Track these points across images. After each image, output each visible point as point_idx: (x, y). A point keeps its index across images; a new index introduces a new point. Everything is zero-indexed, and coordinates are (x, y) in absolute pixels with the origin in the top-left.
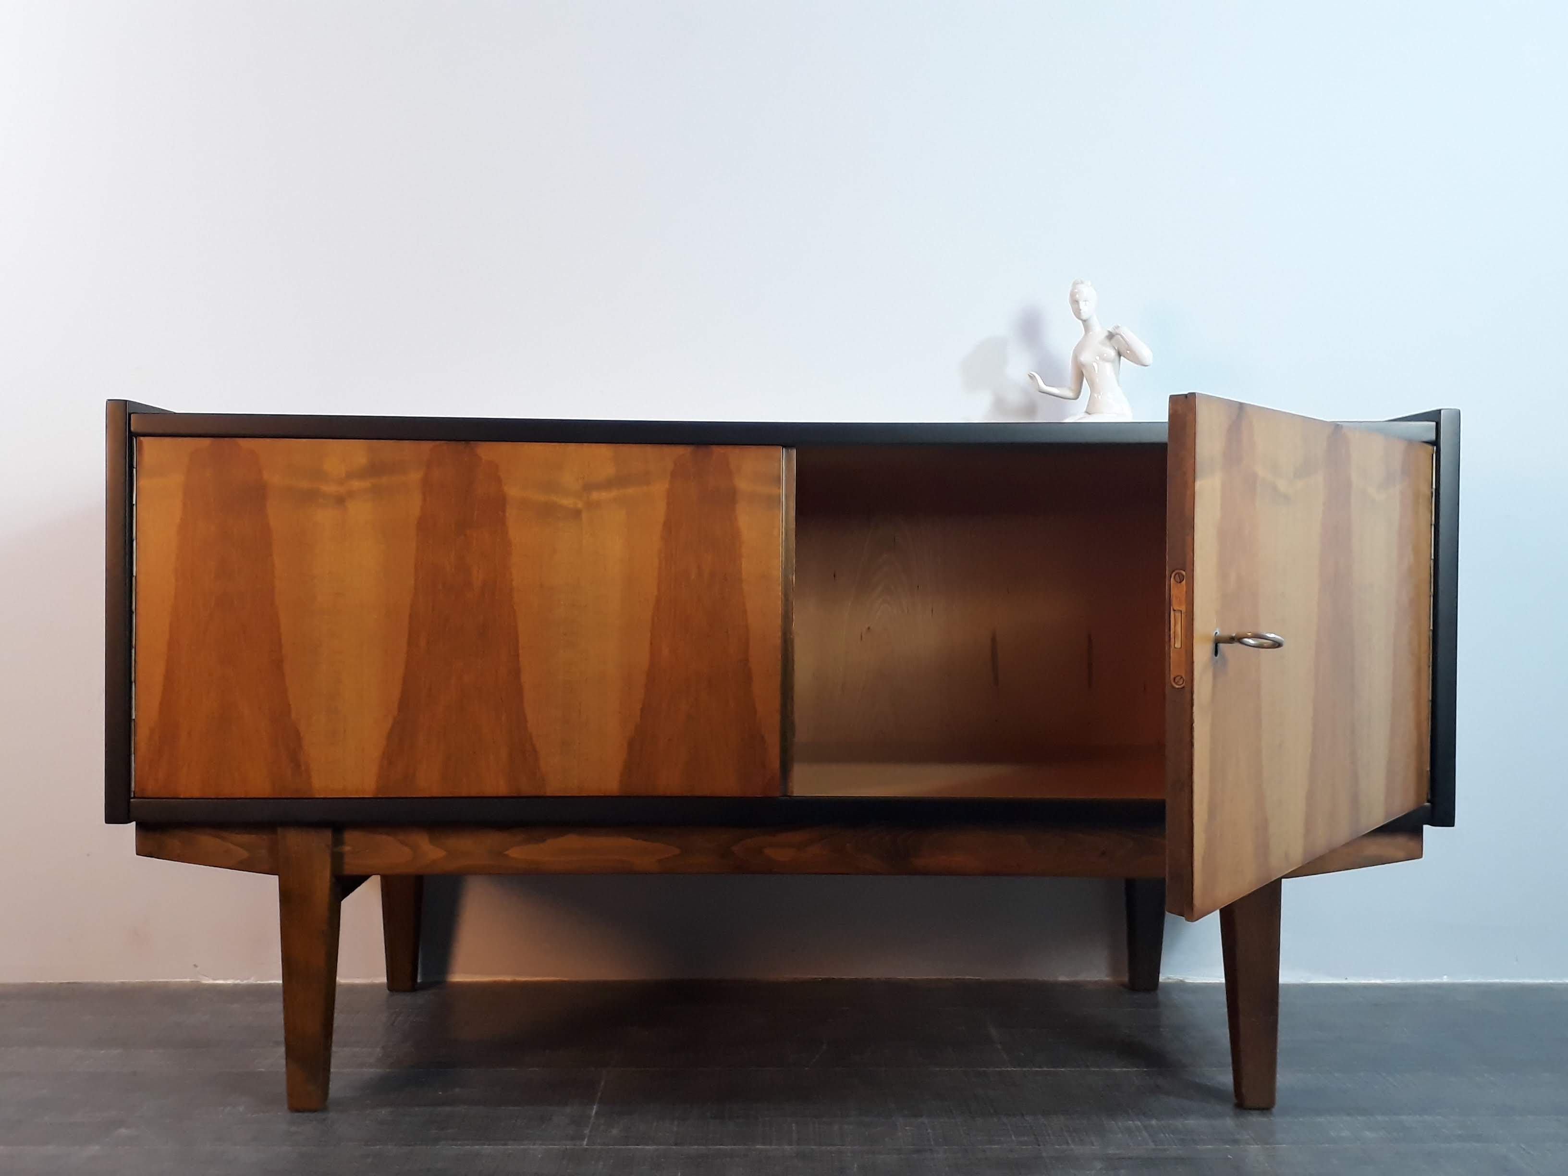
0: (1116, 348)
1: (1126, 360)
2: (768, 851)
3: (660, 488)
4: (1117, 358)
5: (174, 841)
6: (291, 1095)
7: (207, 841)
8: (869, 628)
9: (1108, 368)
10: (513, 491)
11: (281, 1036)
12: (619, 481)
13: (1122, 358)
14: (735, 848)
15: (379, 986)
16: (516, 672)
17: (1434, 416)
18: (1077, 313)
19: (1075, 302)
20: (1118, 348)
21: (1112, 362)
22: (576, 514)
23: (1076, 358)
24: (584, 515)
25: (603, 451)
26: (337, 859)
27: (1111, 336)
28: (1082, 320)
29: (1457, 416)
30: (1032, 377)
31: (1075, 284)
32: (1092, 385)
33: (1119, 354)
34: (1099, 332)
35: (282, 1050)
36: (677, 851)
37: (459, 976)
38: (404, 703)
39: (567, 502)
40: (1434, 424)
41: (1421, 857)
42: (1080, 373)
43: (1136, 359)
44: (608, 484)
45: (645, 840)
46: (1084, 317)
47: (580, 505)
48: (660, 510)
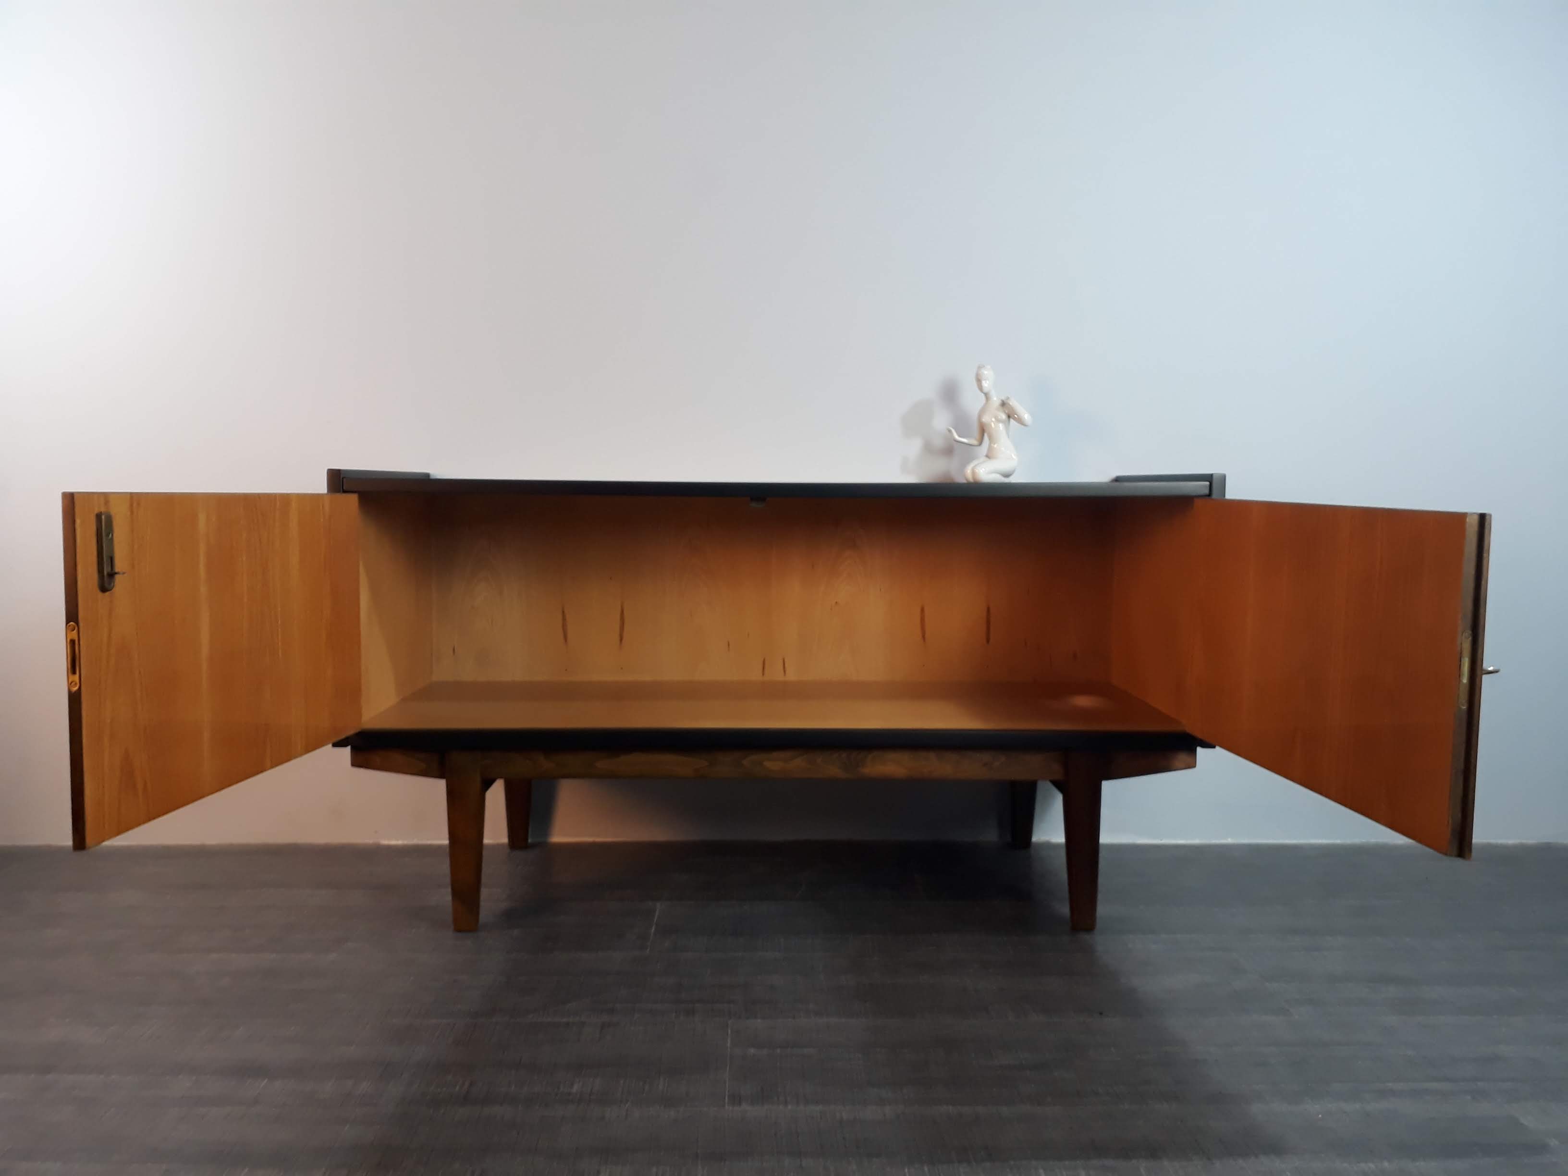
0: (1007, 412)
1: (1015, 422)
2: (766, 763)
4: (1007, 419)
6: (456, 920)
7: (397, 756)
8: (836, 603)
9: (1001, 426)
11: (448, 880)
13: (1012, 420)
15: (502, 845)
17: (1209, 478)
18: (981, 388)
19: (979, 381)
21: (1004, 422)
23: (980, 417)
26: (482, 768)
27: (1003, 404)
28: (984, 393)
29: (1223, 478)
30: (950, 431)
31: (979, 368)
32: (990, 437)
33: (1009, 417)
34: (996, 400)
35: (449, 890)
37: (558, 837)
40: (1208, 483)
41: (1195, 766)
42: (983, 430)
43: (1020, 421)
45: (685, 756)
46: (985, 390)
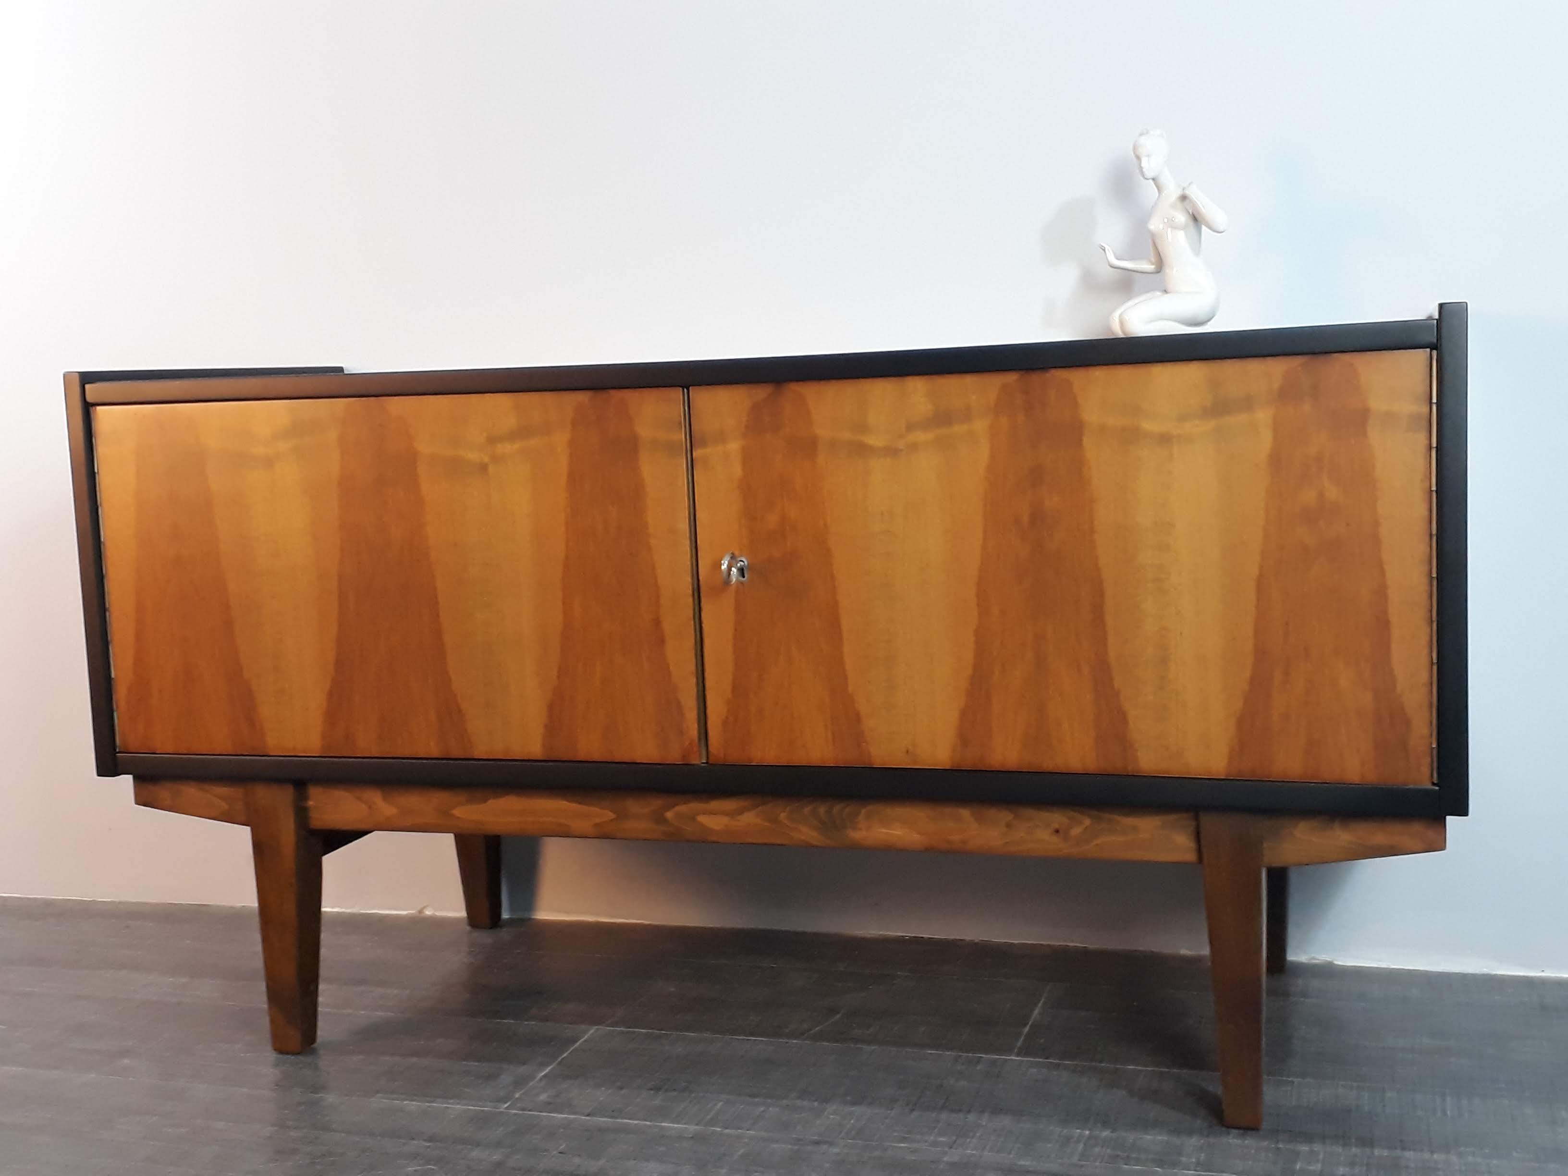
0: (1189, 212)
2: (701, 819)
3: (561, 439)
4: (1191, 223)
5: (163, 791)
6: (276, 1035)
7: (191, 791)
9: (1181, 235)
10: (424, 447)
12: (521, 433)
14: (669, 815)
16: (438, 634)
18: (1141, 171)
19: (1138, 159)
20: (1193, 213)
21: (1185, 228)
22: (483, 468)
24: (491, 469)
25: (503, 401)
26: (302, 813)
27: (1184, 198)
28: (1149, 179)
30: (1104, 250)
31: (1141, 135)
33: (1195, 219)
34: (1172, 191)
36: (612, 815)
38: (339, 664)
39: (473, 456)
43: (1209, 225)
44: (512, 436)
45: (580, 803)
46: (1149, 174)
47: (486, 460)
48: (563, 463)
